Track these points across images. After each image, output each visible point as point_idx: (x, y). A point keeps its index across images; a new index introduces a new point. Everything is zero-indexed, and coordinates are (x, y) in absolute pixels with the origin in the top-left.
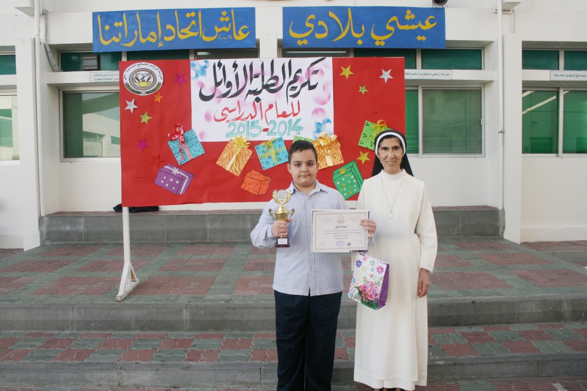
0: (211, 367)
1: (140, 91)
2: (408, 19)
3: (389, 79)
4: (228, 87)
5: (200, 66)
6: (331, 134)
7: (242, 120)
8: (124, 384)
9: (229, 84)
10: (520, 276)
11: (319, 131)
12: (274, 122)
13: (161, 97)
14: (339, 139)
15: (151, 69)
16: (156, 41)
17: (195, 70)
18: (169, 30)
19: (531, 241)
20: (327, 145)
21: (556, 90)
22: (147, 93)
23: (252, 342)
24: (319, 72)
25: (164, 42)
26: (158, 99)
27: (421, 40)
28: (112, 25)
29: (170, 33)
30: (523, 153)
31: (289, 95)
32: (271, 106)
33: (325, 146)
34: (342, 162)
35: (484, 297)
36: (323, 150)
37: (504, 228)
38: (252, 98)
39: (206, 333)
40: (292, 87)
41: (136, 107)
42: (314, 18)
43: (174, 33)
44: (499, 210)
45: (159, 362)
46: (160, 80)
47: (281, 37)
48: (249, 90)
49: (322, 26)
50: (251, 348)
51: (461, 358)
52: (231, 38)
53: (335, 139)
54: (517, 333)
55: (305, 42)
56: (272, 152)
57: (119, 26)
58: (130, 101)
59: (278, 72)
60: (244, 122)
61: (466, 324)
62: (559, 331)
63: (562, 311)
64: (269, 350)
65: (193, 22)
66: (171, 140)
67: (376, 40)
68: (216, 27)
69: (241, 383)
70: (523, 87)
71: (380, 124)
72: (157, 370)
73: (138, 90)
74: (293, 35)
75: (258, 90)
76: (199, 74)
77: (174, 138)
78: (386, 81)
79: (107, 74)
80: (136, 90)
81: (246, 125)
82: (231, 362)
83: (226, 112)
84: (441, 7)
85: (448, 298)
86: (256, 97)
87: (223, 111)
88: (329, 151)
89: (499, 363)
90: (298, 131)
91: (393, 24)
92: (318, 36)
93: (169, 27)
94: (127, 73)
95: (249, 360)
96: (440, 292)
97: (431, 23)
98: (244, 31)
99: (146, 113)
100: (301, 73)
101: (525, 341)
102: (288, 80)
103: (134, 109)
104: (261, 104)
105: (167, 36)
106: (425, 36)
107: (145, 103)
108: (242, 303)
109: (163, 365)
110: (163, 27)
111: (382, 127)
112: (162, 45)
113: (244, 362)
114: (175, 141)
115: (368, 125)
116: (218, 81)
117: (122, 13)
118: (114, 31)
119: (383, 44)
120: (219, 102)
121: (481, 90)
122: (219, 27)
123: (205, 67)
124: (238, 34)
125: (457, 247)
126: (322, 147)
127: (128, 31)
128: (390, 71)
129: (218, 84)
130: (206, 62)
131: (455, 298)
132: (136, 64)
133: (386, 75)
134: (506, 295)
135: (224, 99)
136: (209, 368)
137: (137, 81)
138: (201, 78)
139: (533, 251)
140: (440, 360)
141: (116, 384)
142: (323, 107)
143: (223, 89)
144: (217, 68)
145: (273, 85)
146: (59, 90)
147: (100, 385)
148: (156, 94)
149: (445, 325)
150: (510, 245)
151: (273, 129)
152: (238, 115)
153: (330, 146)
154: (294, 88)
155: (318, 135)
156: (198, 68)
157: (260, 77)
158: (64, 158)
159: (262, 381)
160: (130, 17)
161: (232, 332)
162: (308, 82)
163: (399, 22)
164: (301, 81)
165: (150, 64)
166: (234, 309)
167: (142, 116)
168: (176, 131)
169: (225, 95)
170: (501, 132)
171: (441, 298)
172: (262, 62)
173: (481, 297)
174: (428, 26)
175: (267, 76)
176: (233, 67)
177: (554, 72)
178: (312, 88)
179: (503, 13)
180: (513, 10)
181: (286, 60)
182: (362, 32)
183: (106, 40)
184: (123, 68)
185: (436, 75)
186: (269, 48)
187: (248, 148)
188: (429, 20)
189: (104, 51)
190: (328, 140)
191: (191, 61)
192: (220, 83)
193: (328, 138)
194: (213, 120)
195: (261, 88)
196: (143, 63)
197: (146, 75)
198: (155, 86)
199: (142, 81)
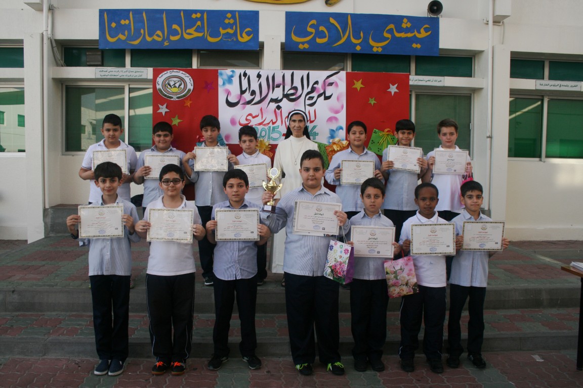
1: (172, 96)
2: (405, 27)
3: (395, 92)
4: (252, 95)
5: (227, 75)
6: (343, 140)
7: (265, 125)
9: (253, 93)
10: (505, 270)
11: (332, 137)
13: (191, 102)
15: (183, 76)
16: (162, 40)
17: (222, 79)
18: (175, 30)
19: (514, 240)
21: (540, 98)
22: (178, 98)
23: (276, 323)
24: (334, 84)
25: (170, 41)
27: (416, 47)
28: (118, 23)
29: (175, 33)
30: (509, 156)
31: (306, 104)
38: (273, 105)
40: (310, 97)
41: (167, 110)
42: (315, 23)
43: (180, 33)
44: (486, 210)
46: (190, 86)
47: (284, 41)
48: (271, 99)
49: (323, 31)
52: (235, 40)
53: (346, 145)
54: (502, 316)
55: (306, 46)
57: (125, 24)
58: (162, 105)
59: (297, 83)
60: (266, 127)
62: (538, 315)
63: (541, 299)
65: (199, 23)
66: (199, 141)
67: (374, 47)
69: (273, 355)
70: (510, 94)
71: (387, 132)
73: (170, 95)
74: (295, 38)
75: (279, 99)
76: (226, 82)
77: (201, 140)
78: (393, 94)
79: (111, 70)
80: (168, 95)
81: (267, 130)
82: (263, 337)
83: (249, 118)
84: (436, 16)
86: (277, 104)
87: (247, 116)
90: (314, 136)
91: (390, 31)
92: (319, 41)
93: (175, 26)
94: (160, 80)
95: (277, 336)
98: (248, 34)
99: (177, 117)
100: (318, 84)
101: (510, 322)
102: (306, 90)
104: (281, 112)
105: (173, 36)
106: (420, 44)
107: (176, 107)
109: (203, 339)
110: (169, 26)
111: (388, 135)
112: (168, 44)
113: (273, 338)
115: (376, 133)
116: (244, 89)
117: (128, 11)
118: (121, 29)
119: (380, 50)
120: (244, 108)
121: (471, 97)
122: (224, 29)
123: (232, 76)
124: (242, 37)
127: (134, 29)
128: (396, 85)
129: (243, 92)
130: (233, 71)
132: (169, 71)
133: (393, 89)
135: (248, 106)
137: (169, 87)
138: (228, 86)
139: (517, 249)
142: (337, 115)
143: (247, 96)
144: (243, 78)
145: (292, 94)
146: (62, 84)
148: (187, 99)
152: (261, 121)
154: (311, 98)
155: (331, 141)
156: (225, 77)
157: (281, 86)
158: (66, 151)
160: (137, 16)
162: (324, 93)
163: (396, 30)
164: (318, 92)
165: (181, 72)
167: (173, 119)
169: (249, 102)
170: (489, 137)
172: (283, 74)
174: (423, 34)
175: (288, 87)
176: (257, 77)
177: (539, 82)
178: (327, 98)
179: (493, 25)
180: (503, 22)
181: (304, 73)
182: (361, 38)
183: (112, 37)
184: (156, 74)
185: (429, 81)
186: (273, 52)
187: (269, 151)
188: (424, 28)
189: (110, 48)
190: (341, 145)
191: (219, 71)
192: (245, 91)
193: (341, 143)
194: (238, 124)
195: (282, 97)
196: (175, 71)
197: (177, 82)
198: (186, 92)
199: (174, 87)
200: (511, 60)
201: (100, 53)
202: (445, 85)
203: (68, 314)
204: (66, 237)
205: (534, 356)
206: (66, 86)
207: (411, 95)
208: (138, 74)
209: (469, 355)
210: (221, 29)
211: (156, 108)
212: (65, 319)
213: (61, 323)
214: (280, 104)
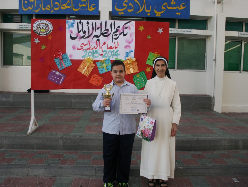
0: (72, 167)
1: (41, 34)
2: (172, 4)
3: (162, 33)
4: (84, 33)
5: (71, 23)
6: (133, 58)
7: (91, 49)
8: (29, 175)
9: (85, 32)
10: (220, 128)
11: (127, 56)
12: (105, 51)
13: (51, 37)
14: (137, 60)
15: (47, 23)
16: (50, 10)
17: (68, 25)
18: (57, 4)
19: (226, 112)
20: (131, 63)
21: (241, 41)
22: (44, 35)
23: (92, 156)
24: (128, 28)
25: (54, 10)
26: (50, 38)
27: (178, 14)
28: (28, 1)
29: (57, 6)
30: (224, 70)
31: (113, 38)
32: (104, 43)
33: (130, 64)
34: (138, 71)
35: (203, 138)
36: (129, 65)
37: (214, 105)
38: (95, 39)
39: (70, 151)
40: (115, 35)
41: (39, 41)
42: (127, 2)
43: (59, 6)
45: (47, 165)
46: (51, 28)
47: (111, 10)
48: (94, 35)
49: (131, 6)
50: (91, 159)
51: (191, 166)
52: (87, 10)
53: (135, 60)
54: (217, 154)
55: (123, 13)
56: (104, 65)
57: (32, 2)
59: (108, 27)
60: (92, 51)
61: (194, 150)
62: (237, 154)
63: (239, 145)
64: (100, 160)
65: (69, 1)
66: (56, 58)
67: (156, 14)
68: (79, 4)
69: (86, 175)
70: (225, 39)
71: (157, 54)
72: (46, 168)
74: (117, 9)
75: (98, 35)
76: (70, 26)
77: (57, 57)
78: (160, 33)
79: (25, 25)
80: (39, 33)
81: (92, 52)
82: (82, 165)
83: (83, 45)
85: (186, 138)
86: (97, 38)
87: (81, 45)
88: (132, 66)
89: (209, 168)
90: (117, 56)
91: (165, 6)
92: (129, 11)
93: (56, 3)
94: (35, 25)
95: (90, 165)
96: (182, 135)
97: (183, 7)
98: (93, 7)
99: (44, 45)
100: (120, 28)
101: (221, 158)
102: (113, 31)
103: (38, 42)
104: (100, 42)
105: (55, 8)
106: (180, 13)
107: (44, 40)
108: (88, 137)
109: (49, 166)
110: (54, 3)
111: (157, 55)
112: (53, 12)
113: (88, 166)
114: (58, 59)
115: (151, 54)
116: (79, 30)
118: (29, 4)
119: (160, 15)
120: (80, 40)
121: (206, 40)
122: (81, 4)
123: (73, 23)
124: (90, 8)
125: (191, 114)
126: (128, 64)
127: (36, 4)
128: (162, 29)
129: (79, 32)
130: (74, 21)
131: (189, 138)
132: (40, 20)
133: (160, 31)
134: (213, 137)
135: (82, 39)
136: (71, 168)
137: (40, 29)
138: (71, 29)
139: (227, 117)
140: (181, 166)
141: (26, 175)
142: (130, 45)
143: (81, 34)
144: (79, 24)
145: (106, 33)
146: (1, 32)
147: (18, 175)
148: (49, 35)
149: (184, 150)
150: (217, 113)
151: (105, 54)
152: (89, 47)
153: (132, 63)
154: (116, 35)
155: (126, 58)
156: (70, 24)
157: (100, 29)
158: (3, 65)
159: (96, 175)
161: (83, 151)
162: (123, 32)
163: (168, 6)
164: (119, 32)
165: (46, 21)
166: (84, 140)
167: (42, 46)
168: (58, 54)
169: (82, 37)
170: (214, 60)
171: (183, 137)
172: (101, 22)
173: (202, 137)
174: (182, 8)
175: (103, 29)
176: (87, 24)
177: (240, 33)
178: (124, 35)
179: (217, 3)
180: (222, 2)
181: (112, 22)
182: (150, 9)
183: (25, 8)
185: (184, 31)
186: (105, 15)
187: (93, 63)
188: (182, 5)
189: (24, 14)
190: (132, 61)
191: (66, 20)
193: (132, 59)
194: (76, 49)
195: (100, 34)
196: (43, 20)
197: (44, 26)
198: (49, 31)
199: (42, 29)
200: (226, 22)
202: (193, 34)
205: (233, 179)
210: (80, 5)
211: (33, 40)
214: (99, 38)
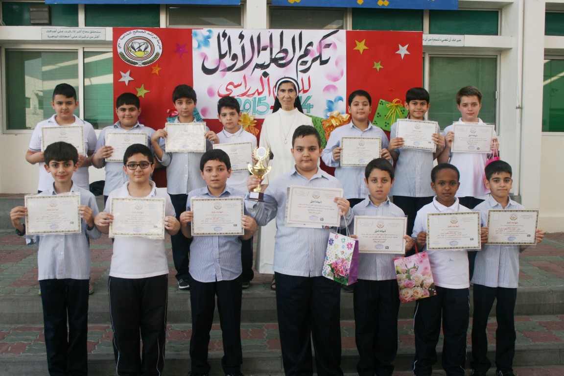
1: (137, 61)
3: (406, 55)
4: (233, 59)
5: (203, 36)
6: (343, 113)
7: (248, 96)
9: (235, 57)
10: (539, 268)
11: (330, 109)
13: (159, 69)
15: (149, 37)
17: (197, 41)
19: (550, 232)
22: (144, 63)
23: (264, 333)
24: (331, 46)
30: (543, 130)
31: (298, 70)
38: (259, 72)
40: (303, 62)
41: (131, 79)
44: (515, 196)
45: (173, 352)
46: (158, 49)
48: (257, 64)
50: (265, 337)
53: (347, 119)
54: (538, 324)
58: (125, 73)
59: (288, 45)
60: (251, 99)
66: (170, 116)
69: (261, 371)
70: (545, 55)
71: (396, 103)
72: (174, 360)
73: (134, 61)
75: (265, 64)
76: (202, 44)
77: (173, 114)
78: (403, 57)
79: (62, 30)
80: (131, 60)
81: (252, 102)
83: (231, 87)
86: (263, 71)
87: (227, 86)
90: (308, 109)
94: (122, 42)
99: (143, 86)
100: (312, 46)
101: (547, 331)
102: (298, 53)
103: (129, 81)
104: (268, 80)
107: (142, 75)
109: (178, 354)
111: (397, 106)
113: (262, 351)
115: (383, 104)
116: (223, 52)
119: (386, 4)
120: (224, 75)
123: (209, 37)
128: (407, 46)
129: (222, 56)
130: (210, 31)
133: (403, 51)
134: (526, 286)
135: (229, 73)
137: (132, 50)
138: (204, 49)
142: (335, 84)
143: (228, 61)
144: (222, 39)
145: (282, 59)
148: (154, 65)
152: (244, 91)
154: (305, 63)
155: (329, 114)
156: (201, 38)
157: (269, 49)
158: (7, 129)
162: (320, 56)
164: (312, 55)
165: (147, 32)
167: (138, 89)
169: (230, 69)
170: (519, 108)
172: (270, 34)
175: (276, 49)
176: (239, 37)
178: (323, 63)
181: (296, 32)
184: (117, 35)
185: (446, 40)
186: (257, 7)
187: (255, 127)
189: (59, 3)
190: (341, 119)
191: (193, 30)
192: (225, 55)
193: (341, 116)
194: (217, 95)
195: (269, 62)
196: (139, 31)
197: (142, 44)
198: (153, 56)
199: (138, 51)
200: (546, 13)
201: (47, 9)
202: (465, 46)
203: (13, 326)
204: (10, 233)
206: (6, 49)
207: (424, 58)
208: (94, 35)
209: (498, 371)
211: (117, 77)
212: (9, 333)
213: (4, 338)
